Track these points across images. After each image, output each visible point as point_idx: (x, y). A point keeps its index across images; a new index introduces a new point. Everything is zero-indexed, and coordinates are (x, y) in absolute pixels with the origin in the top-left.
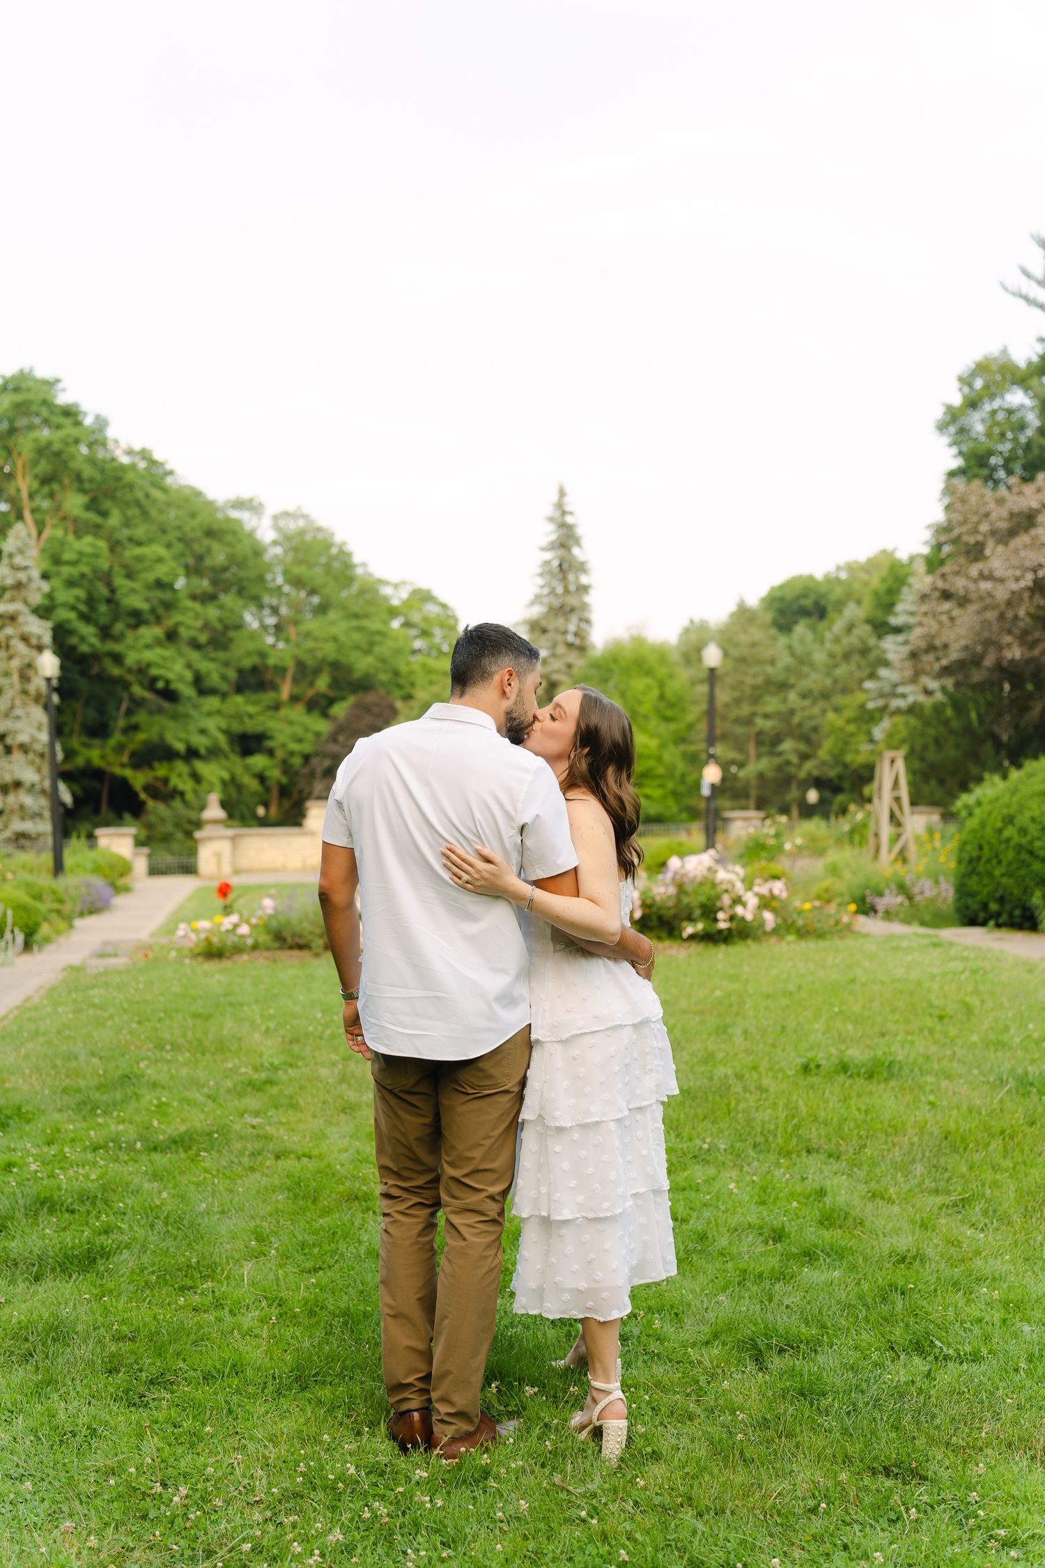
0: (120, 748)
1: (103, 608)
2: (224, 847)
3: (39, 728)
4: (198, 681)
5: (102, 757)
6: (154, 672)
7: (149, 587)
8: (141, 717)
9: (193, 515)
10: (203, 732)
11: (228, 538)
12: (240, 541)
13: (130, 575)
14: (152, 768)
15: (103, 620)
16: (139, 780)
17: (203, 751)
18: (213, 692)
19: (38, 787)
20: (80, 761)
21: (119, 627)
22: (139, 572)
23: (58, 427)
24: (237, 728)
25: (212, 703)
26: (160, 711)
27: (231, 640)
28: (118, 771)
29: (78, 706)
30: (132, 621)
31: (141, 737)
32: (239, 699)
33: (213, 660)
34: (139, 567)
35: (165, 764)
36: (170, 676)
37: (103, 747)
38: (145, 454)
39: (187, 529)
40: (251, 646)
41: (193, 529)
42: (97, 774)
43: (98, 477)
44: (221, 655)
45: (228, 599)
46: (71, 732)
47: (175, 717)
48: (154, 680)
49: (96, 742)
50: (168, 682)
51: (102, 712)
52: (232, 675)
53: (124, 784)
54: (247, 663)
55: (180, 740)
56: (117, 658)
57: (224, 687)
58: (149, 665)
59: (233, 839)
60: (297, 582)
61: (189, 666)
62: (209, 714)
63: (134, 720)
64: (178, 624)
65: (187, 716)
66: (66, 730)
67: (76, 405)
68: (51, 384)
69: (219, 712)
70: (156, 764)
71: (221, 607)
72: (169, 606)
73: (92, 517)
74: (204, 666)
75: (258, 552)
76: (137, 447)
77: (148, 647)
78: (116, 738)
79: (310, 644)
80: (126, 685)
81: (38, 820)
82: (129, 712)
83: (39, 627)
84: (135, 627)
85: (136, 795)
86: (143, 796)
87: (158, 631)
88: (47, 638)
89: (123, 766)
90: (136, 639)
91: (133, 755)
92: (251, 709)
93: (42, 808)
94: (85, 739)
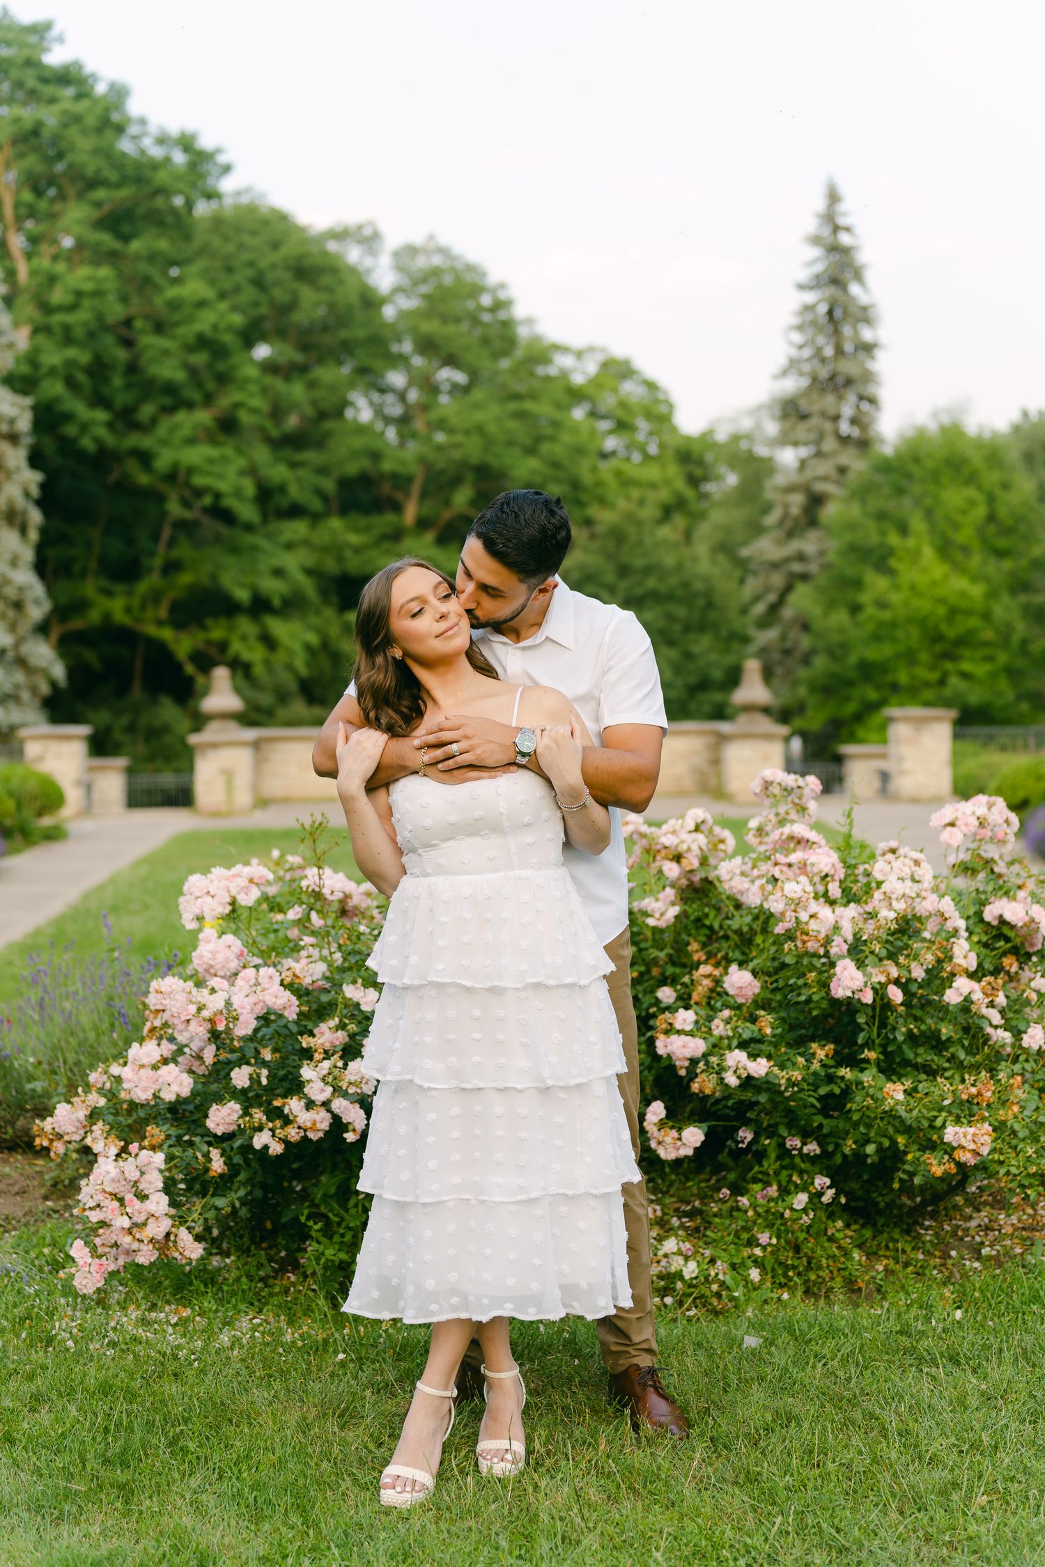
0: (155, 597)
1: (118, 381)
2: (240, 759)
3: (14, 563)
4: (266, 495)
5: (128, 610)
6: (198, 481)
7: (190, 349)
8: (183, 551)
9: (276, 246)
10: (278, 573)
11: (326, 280)
12: (341, 283)
13: (160, 327)
14: (204, 628)
15: (121, 399)
16: (183, 645)
17: (276, 602)
18: (295, 511)
19: (10, 655)
20: (94, 616)
21: (147, 411)
22: (176, 324)
23: (52, 100)
24: (331, 566)
25: (297, 529)
26: (218, 539)
27: (329, 434)
28: (152, 630)
29: (95, 534)
30: (167, 401)
31: (185, 579)
32: (336, 523)
33: (293, 465)
34: (176, 317)
35: (223, 621)
36: (222, 486)
37: (129, 594)
38: (186, 143)
39: (264, 263)
40: (358, 442)
41: (273, 267)
42: (126, 636)
43: (113, 176)
44: (309, 455)
45: (327, 374)
46: (84, 574)
47: (235, 550)
48: (199, 492)
49: (119, 588)
50: (218, 496)
51: (130, 541)
52: (329, 485)
53: (160, 651)
54: (352, 469)
55: (242, 585)
56: (145, 458)
57: (316, 505)
58: (191, 471)
59: (256, 745)
60: (427, 346)
61: (252, 471)
62: (289, 546)
63: (176, 553)
64: (237, 405)
65: (254, 548)
66: (76, 569)
67: (77, 65)
68: (40, 30)
69: (306, 543)
70: (209, 622)
71: (312, 385)
72: (223, 379)
73: (106, 239)
74: (278, 472)
75: (371, 301)
76: (174, 129)
77: (191, 441)
78: (152, 580)
79: (440, 437)
80: (161, 499)
81: (12, 706)
82: (172, 543)
83: (13, 405)
84: (170, 410)
85: (178, 667)
86: (190, 669)
87: (203, 417)
88: (24, 423)
89: (160, 623)
90: (174, 429)
91: (175, 607)
92: (354, 539)
93: (17, 686)
94: (104, 583)
